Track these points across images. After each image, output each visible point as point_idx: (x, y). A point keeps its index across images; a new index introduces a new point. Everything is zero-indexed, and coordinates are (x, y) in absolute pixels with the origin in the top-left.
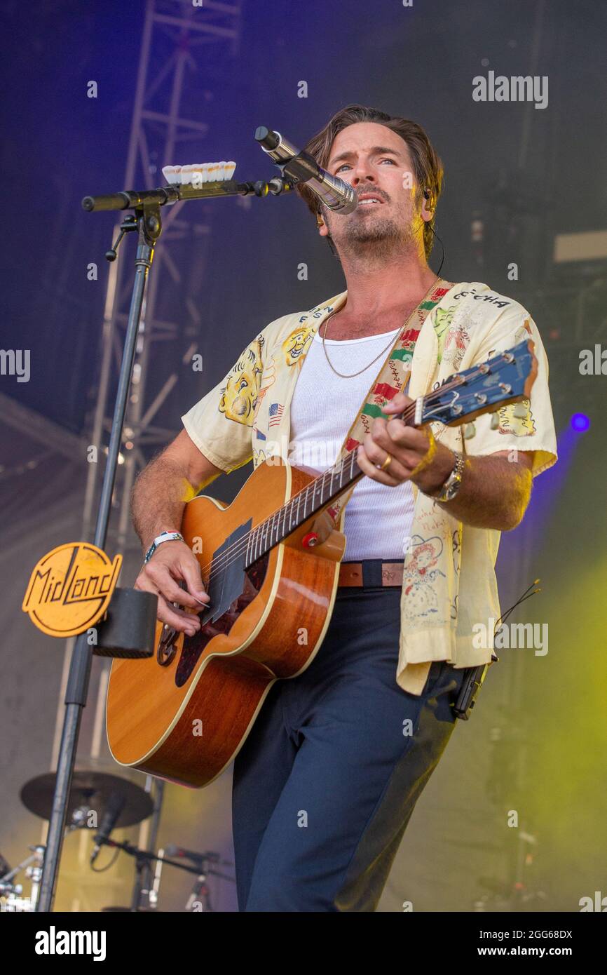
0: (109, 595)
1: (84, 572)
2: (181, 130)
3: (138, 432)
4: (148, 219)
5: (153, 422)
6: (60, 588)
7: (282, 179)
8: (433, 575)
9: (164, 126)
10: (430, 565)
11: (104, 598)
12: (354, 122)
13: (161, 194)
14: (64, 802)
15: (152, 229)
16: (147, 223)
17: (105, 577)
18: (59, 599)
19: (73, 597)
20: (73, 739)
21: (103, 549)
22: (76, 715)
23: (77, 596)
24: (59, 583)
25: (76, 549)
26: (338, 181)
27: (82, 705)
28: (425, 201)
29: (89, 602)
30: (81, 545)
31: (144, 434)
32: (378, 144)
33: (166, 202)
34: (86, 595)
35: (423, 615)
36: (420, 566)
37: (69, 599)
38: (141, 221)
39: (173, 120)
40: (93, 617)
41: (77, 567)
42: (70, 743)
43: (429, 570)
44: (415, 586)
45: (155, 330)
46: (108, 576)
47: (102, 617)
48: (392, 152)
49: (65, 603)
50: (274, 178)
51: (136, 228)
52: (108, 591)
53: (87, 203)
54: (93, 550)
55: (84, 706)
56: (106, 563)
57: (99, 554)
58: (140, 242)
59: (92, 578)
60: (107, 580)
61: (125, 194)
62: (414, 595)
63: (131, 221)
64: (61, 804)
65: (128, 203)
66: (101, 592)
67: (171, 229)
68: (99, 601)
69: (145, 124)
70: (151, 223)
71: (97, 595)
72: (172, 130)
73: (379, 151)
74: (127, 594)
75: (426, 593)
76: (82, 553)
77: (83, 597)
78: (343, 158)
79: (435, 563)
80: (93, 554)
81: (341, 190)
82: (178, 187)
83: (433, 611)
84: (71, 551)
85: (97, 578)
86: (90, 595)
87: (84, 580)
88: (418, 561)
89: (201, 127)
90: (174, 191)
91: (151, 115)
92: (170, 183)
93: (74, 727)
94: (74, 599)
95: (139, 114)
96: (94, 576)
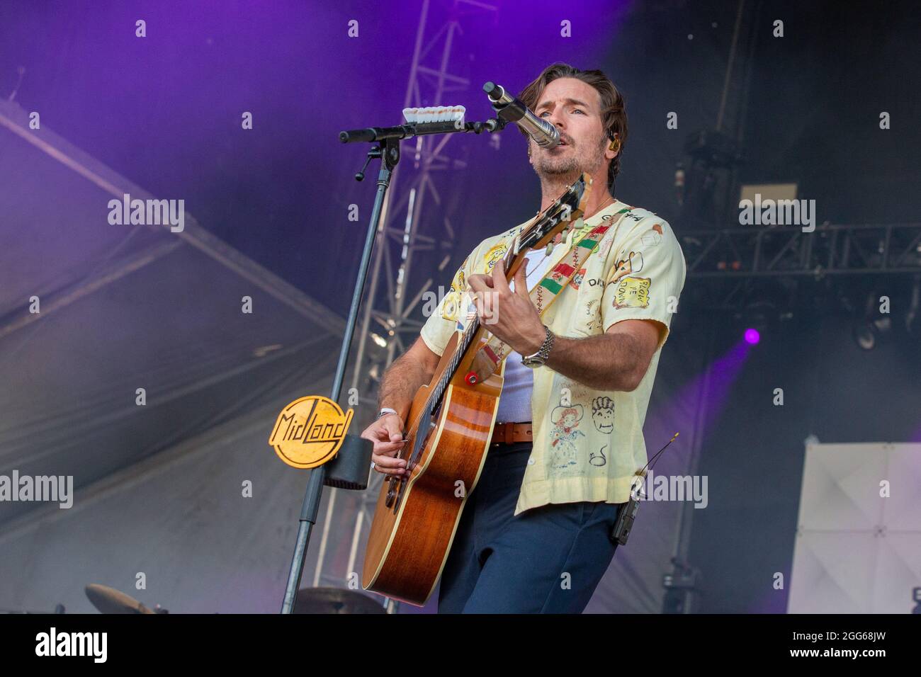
0: (342, 439)
1: (322, 419)
2: (448, 83)
3: (399, 323)
4: (390, 150)
5: (410, 317)
6: (301, 430)
7: (497, 120)
8: (575, 434)
9: (436, 79)
10: (574, 426)
11: (337, 442)
12: (560, 76)
13: (400, 130)
14: (293, 596)
15: (392, 157)
16: (388, 153)
17: (339, 425)
18: (300, 438)
19: (312, 438)
20: (304, 547)
21: (337, 402)
22: (307, 530)
23: (315, 438)
24: (301, 426)
25: (316, 401)
26: (545, 123)
27: (312, 523)
28: (609, 142)
29: (325, 443)
30: (321, 398)
31: (404, 325)
32: (572, 97)
33: (404, 137)
34: (322, 437)
35: (563, 467)
36: (567, 425)
37: (308, 440)
38: (384, 151)
39: (442, 74)
40: (327, 455)
41: (316, 415)
42: (301, 552)
43: (573, 430)
44: (560, 440)
45: (417, 242)
46: (342, 425)
47: (334, 456)
48: (582, 104)
49: (305, 442)
50: (491, 119)
51: (380, 156)
52: (341, 436)
53: (343, 136)
54: (330, 403)
55: (314, 524)
56: (340, 415)
57: (334, 406)
58: (382, 167)
59: (328, 425)
60: (341, 428)
61: (372, 129)
62: (559, 449)
63: (376, 150)
64: (291, 598)
65: (375, 138)
66: (335, 436)
67: (435, 162)
68: (333, 443)
69: (419, 76)
70: (392, 153)
71: (331, 438)
72: (441, 82)
73: (572, 102)
74: (353, 440)
75: (568, 449)
76: (321, 405)
77: (320, 439)
78: (545, 106)
79: (578, 425)
80: (330, 406)
81: (547, 130)
82: (414, 125)
83: (572, 463)
84: (312, 402)
85: (332, 425)
86: (326, 438)
87: (321, 426)
88: (565, 421)
89: (465, 81)
90: (411, 129)
91: (424, 70)
92: (408, 121)
93: (305, 539)
94: (312, 440)
95: (415, 68)
96: (329, 424)
